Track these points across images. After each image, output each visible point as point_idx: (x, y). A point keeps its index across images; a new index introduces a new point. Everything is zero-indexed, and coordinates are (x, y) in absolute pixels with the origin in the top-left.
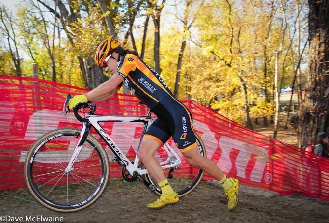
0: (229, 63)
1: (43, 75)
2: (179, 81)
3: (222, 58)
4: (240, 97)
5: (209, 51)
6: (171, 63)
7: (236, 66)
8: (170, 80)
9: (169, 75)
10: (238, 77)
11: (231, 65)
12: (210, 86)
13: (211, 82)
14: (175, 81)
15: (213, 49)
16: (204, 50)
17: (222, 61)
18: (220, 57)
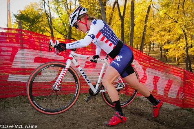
0: (176, 20)
1: (65, 27)
2: (146, 32)
3: (171, 17)
4: (182, 42)
5: (164, 13)
6: (141, 20)
7: (181, 22)
8: (140, 31)
9: (139, 27)
10: (181, 29)
11: (178, 21)
12: (164, 35)
13: (165, 32)
14: (143, 31)
15: (166, 12)
16: (160, 12)
17: (172, 19)
18: (171, 16)
